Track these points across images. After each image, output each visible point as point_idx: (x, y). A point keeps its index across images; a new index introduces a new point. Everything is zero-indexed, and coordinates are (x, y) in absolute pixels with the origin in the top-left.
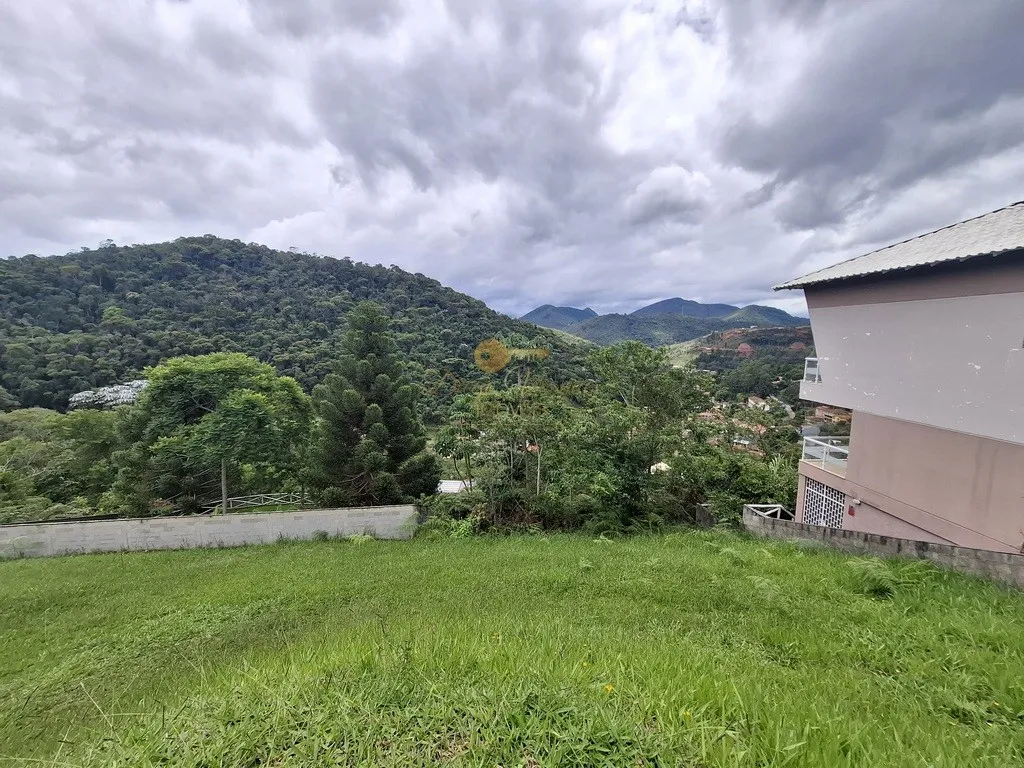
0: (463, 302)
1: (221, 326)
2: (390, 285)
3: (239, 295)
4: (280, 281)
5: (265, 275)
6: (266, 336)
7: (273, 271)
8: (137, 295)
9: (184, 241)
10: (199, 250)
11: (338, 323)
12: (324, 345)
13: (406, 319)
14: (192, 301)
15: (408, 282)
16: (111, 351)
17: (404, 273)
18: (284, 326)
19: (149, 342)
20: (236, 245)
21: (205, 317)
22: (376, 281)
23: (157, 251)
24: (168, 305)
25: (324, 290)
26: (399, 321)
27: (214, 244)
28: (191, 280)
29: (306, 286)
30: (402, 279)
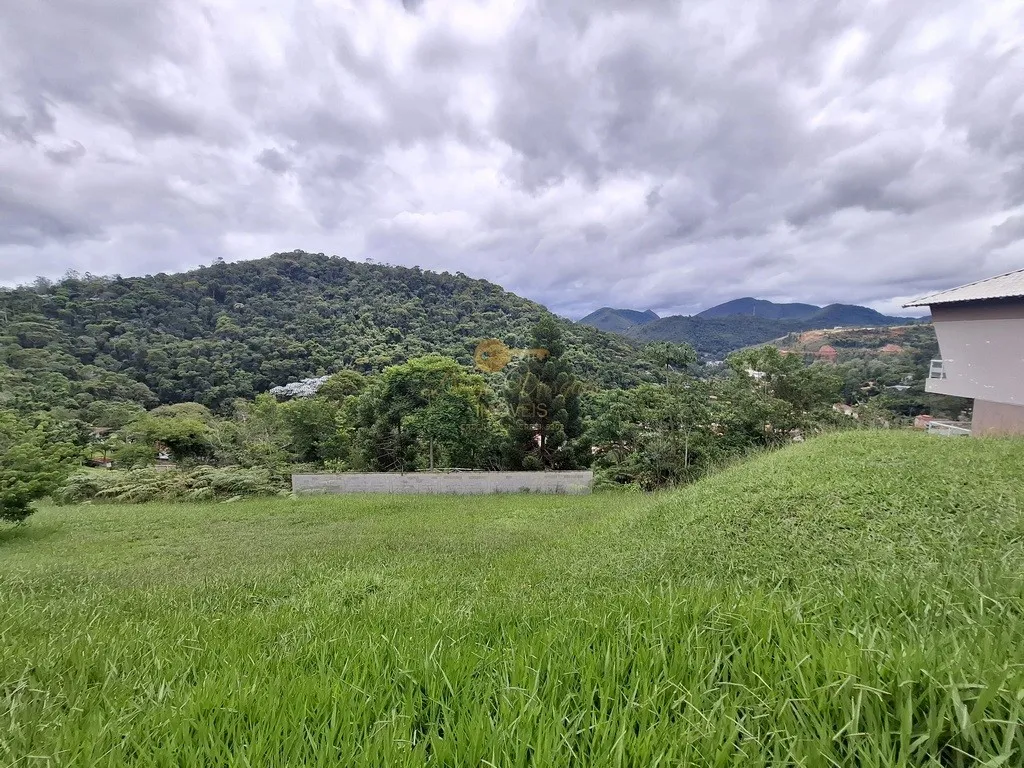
0: (526, 306)
1: (311, 331)
2: (455, 291)
3: (325, 304)
4: (359, 290)
5: (346, 285)
6: (349, 341)
7: (353, 281)
8: (242, 305)
9: (277, 256)
10: (292, 264)
11: (410, 328)
12: (399, 348)
14: (286, 310)
15: (473, 289)
16: (225, 355)
17: (468, 279)
18: (363, 332)
19: (254, 348)
20: (320, 258)
21: (296, 325)
22: (443, 287)
23: (257, 265)
24: (266, 313)
25: (397, 297)
26: (466, 326)
27: (303, 259)
28: (284, 291)
29: (381, 294)
30: (467, 285)
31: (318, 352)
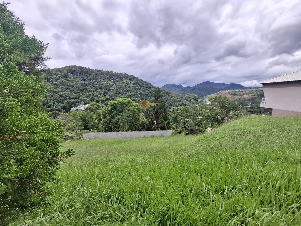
0: (145, 83)
1: (79, 91)
2: (124, 79)
3: (83, 82)
4: (94, 78)
5: (90, 76)
6: (91, 94)
7: (92, 75)
8: (56, 82)
9: (67, 67)
10: (72, 69)
11: (110, 90)
12: (107, 96)
13: (129, 89)
14: (71, 84)
15: (130, 78)
16: (51, 98)
17: (128, 75)
18: (96, 91)
19: (61, 96)
20: (81, 68)
21: (74, 88)
22: (120, 78)
23: (60, 70)
24: (64, 85)
25: (106, 80)
26: (127, 89)
27: (75, 68)
28: (70, 78)
29: (101, 79)
30: (128, 77)
31: (82, 97)
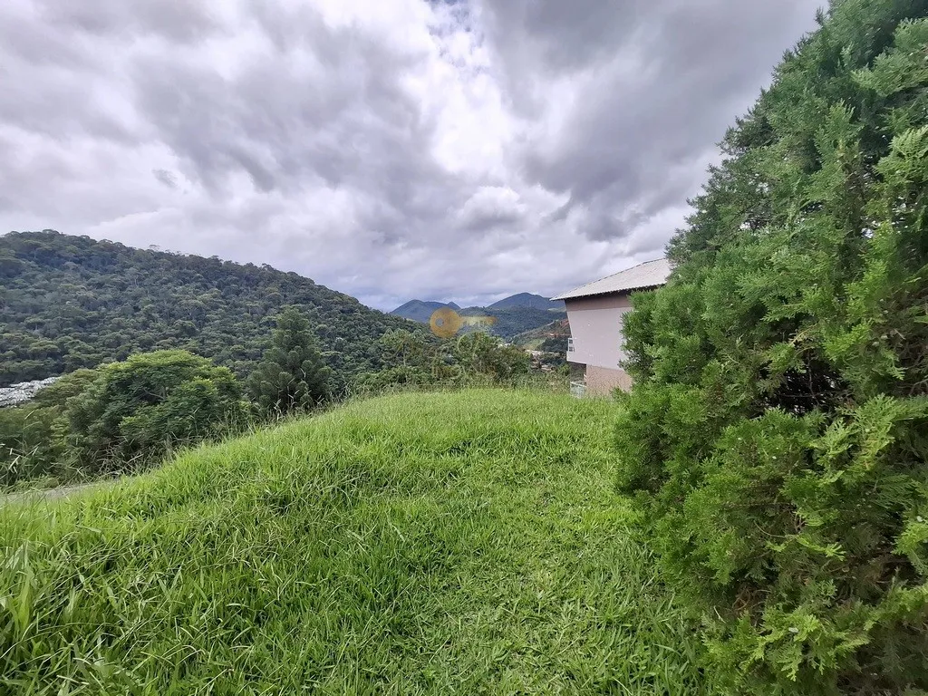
0: (337, 299)
1: (68, 326)
2: (262, 283)
3: (90, 294)
4: (139, 280)
5: (121, 273)
6: (124, 336)
7: (131, 269)
9: (16, 236)
10: (39, 245)
11: (207, 320)
12: (192, 342)
14: (28, 300)
15: (281, 281)
17: (276, 271)
18: (145, 325)
20: (84, 242)
21: (46, 318)
22: (247, 279)
25: (191, 288)
26: (274, 318)
27: (56, 240)
28: (27, 278)
29: (170, 285)
30: (274, 278)
31: (79, 350)
